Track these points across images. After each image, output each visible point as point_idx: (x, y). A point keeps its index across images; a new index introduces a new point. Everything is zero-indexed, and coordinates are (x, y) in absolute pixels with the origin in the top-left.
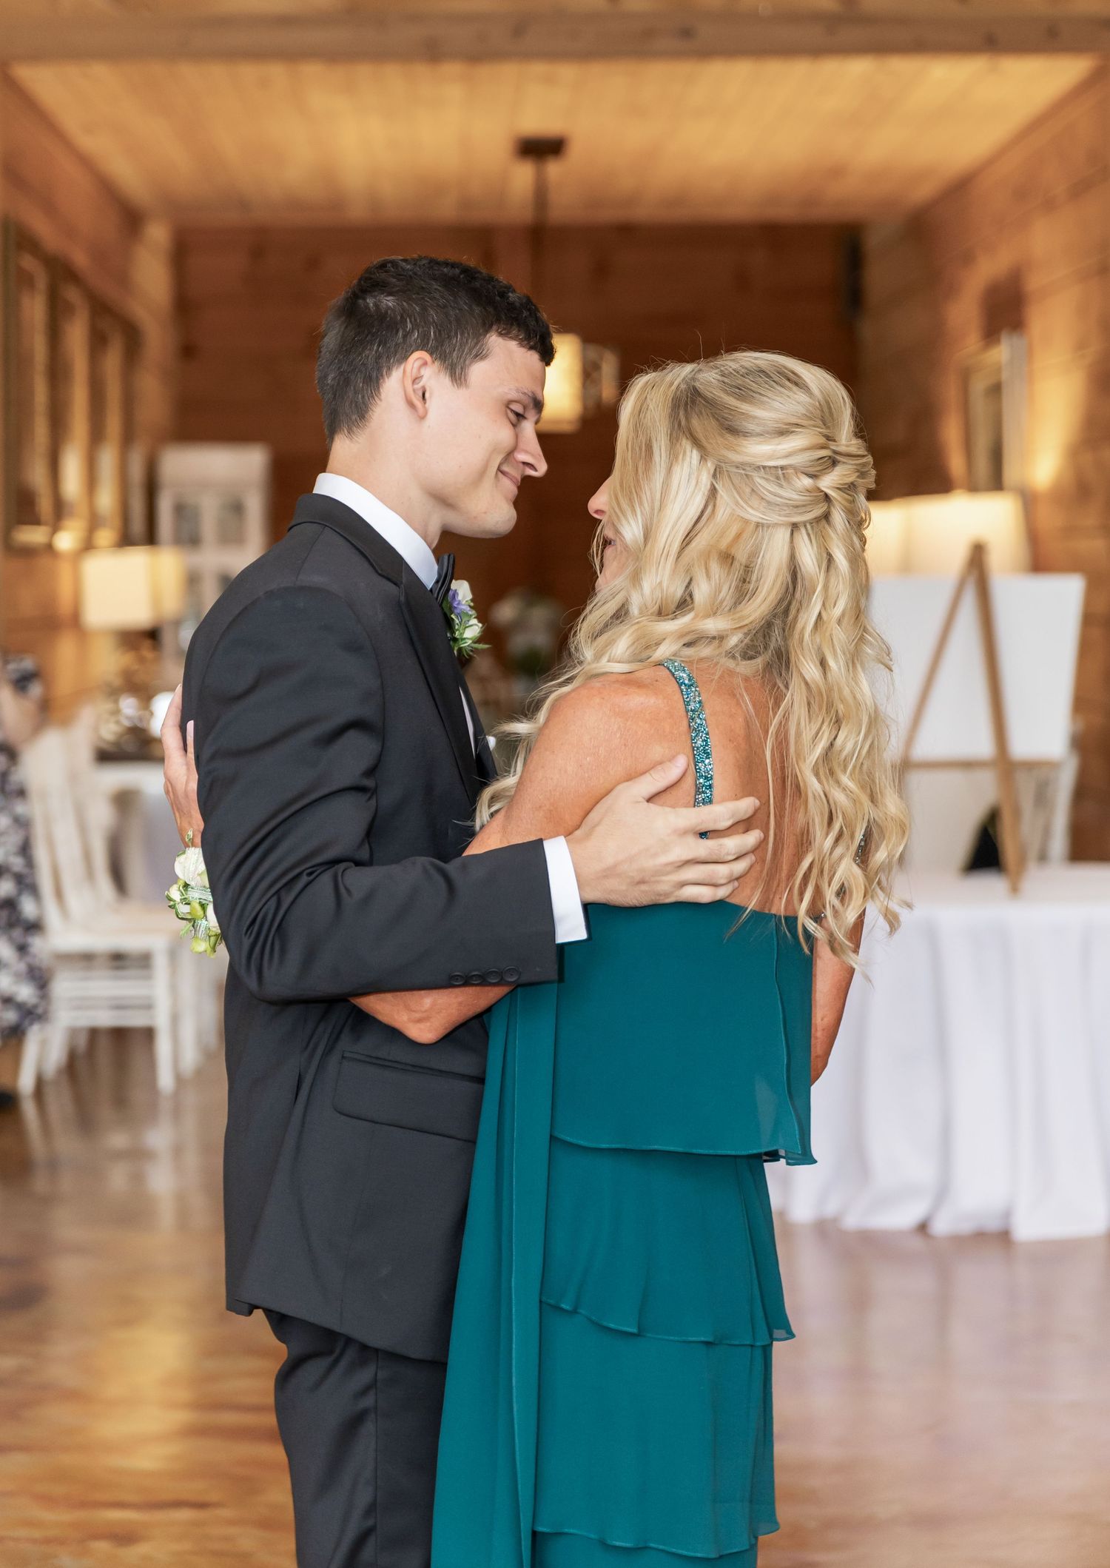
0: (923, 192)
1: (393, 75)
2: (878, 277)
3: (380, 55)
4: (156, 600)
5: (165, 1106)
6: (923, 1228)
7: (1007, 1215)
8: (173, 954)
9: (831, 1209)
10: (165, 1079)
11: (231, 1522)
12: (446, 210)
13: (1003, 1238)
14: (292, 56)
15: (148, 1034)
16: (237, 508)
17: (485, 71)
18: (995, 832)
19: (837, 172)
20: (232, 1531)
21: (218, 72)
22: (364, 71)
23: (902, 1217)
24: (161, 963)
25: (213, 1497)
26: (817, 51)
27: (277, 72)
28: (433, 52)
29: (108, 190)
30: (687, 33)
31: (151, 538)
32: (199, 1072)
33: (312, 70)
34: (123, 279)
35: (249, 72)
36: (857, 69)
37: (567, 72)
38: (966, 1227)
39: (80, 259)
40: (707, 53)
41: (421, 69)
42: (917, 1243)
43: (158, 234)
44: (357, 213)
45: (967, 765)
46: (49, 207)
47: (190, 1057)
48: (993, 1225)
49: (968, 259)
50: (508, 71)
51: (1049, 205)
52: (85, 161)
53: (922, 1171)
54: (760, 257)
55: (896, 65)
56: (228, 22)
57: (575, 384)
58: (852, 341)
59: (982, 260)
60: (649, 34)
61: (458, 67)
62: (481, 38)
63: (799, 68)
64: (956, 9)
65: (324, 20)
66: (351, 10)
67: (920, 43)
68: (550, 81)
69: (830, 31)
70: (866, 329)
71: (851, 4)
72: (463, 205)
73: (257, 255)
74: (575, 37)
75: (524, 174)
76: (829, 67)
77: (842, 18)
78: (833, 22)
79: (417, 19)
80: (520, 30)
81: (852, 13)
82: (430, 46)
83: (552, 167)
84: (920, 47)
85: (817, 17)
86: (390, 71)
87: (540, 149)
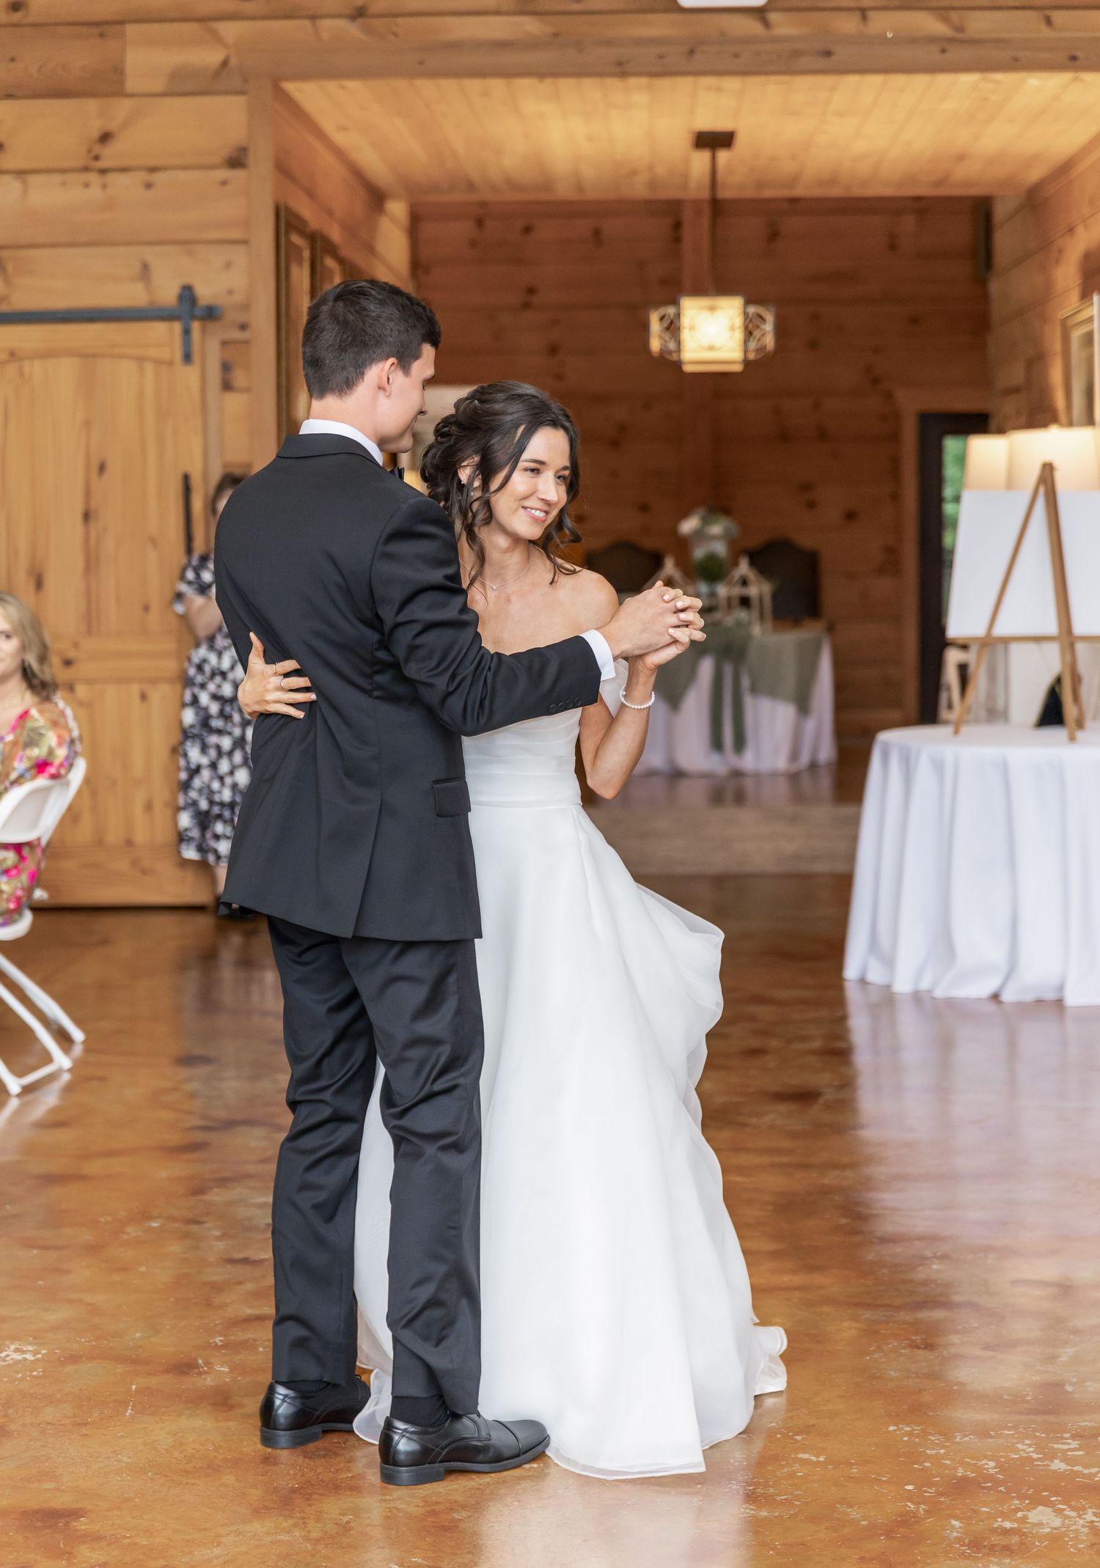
0: (1035, 175)
1: (590, 86)
2: (1005, 242)
3: (580, 73)
6: (996, 997)
7: (1061, 988)
9: (924, 985)
12: (639, 190)
13: (1059, 1003)
14: (508, 74)
17: (666, 82)
18: (1060, 692)
19: (961, 157)
21: (449, 85)
22: (566, 84)
23: (980, 989)
26: (933, 69)
27: (497, 85)
28: (622, 70)
29: (358, 175)
30: (828, 54)
33: (524, 83)
34: (370, 249)
35: (474, 85)
36: (967, 80)
37: (732, 84)
38: (1029, 997)
39: (336, 235)
40: (844, 70)
41: (613, 82)
42: (992, 1008)
43: (397, 209)
44: (564, 191)
45: (1038, 639)
46: (311, 194)
48: (1050, 996)
49: (1071, 230)
50: (685, 83)
52: (339, 153)
53: (997, 955)
54: (908, 223)
55: (998, 76)
56: (456, 46)
57: (739, 335)
58: (985, 298)
59: (1080, 231)
60: (796, 54)
61: (643, 81)
62: (661, 57)
63: (921, 80)
64: (1046, 32)
65: (531, 44)
66: (556, 35)
67: (1016, 59)
68: (719, 89)
69: (943, 51)
70: (994, 287)
71: (960, 29)
72: (653, 184)
73: (480, 222)
74: (736, 56)
75: (701, 160)
76: (943, 79)
77: (951, 40)
78: (944, 44)
79: (609, 43)
80: (692, 52)
81: (960, 36)
82: (620, 64)
83: (723, 156)
84: (1015, 65)
85: (932, 40)
86: (588, 83)
87: (713, 141)
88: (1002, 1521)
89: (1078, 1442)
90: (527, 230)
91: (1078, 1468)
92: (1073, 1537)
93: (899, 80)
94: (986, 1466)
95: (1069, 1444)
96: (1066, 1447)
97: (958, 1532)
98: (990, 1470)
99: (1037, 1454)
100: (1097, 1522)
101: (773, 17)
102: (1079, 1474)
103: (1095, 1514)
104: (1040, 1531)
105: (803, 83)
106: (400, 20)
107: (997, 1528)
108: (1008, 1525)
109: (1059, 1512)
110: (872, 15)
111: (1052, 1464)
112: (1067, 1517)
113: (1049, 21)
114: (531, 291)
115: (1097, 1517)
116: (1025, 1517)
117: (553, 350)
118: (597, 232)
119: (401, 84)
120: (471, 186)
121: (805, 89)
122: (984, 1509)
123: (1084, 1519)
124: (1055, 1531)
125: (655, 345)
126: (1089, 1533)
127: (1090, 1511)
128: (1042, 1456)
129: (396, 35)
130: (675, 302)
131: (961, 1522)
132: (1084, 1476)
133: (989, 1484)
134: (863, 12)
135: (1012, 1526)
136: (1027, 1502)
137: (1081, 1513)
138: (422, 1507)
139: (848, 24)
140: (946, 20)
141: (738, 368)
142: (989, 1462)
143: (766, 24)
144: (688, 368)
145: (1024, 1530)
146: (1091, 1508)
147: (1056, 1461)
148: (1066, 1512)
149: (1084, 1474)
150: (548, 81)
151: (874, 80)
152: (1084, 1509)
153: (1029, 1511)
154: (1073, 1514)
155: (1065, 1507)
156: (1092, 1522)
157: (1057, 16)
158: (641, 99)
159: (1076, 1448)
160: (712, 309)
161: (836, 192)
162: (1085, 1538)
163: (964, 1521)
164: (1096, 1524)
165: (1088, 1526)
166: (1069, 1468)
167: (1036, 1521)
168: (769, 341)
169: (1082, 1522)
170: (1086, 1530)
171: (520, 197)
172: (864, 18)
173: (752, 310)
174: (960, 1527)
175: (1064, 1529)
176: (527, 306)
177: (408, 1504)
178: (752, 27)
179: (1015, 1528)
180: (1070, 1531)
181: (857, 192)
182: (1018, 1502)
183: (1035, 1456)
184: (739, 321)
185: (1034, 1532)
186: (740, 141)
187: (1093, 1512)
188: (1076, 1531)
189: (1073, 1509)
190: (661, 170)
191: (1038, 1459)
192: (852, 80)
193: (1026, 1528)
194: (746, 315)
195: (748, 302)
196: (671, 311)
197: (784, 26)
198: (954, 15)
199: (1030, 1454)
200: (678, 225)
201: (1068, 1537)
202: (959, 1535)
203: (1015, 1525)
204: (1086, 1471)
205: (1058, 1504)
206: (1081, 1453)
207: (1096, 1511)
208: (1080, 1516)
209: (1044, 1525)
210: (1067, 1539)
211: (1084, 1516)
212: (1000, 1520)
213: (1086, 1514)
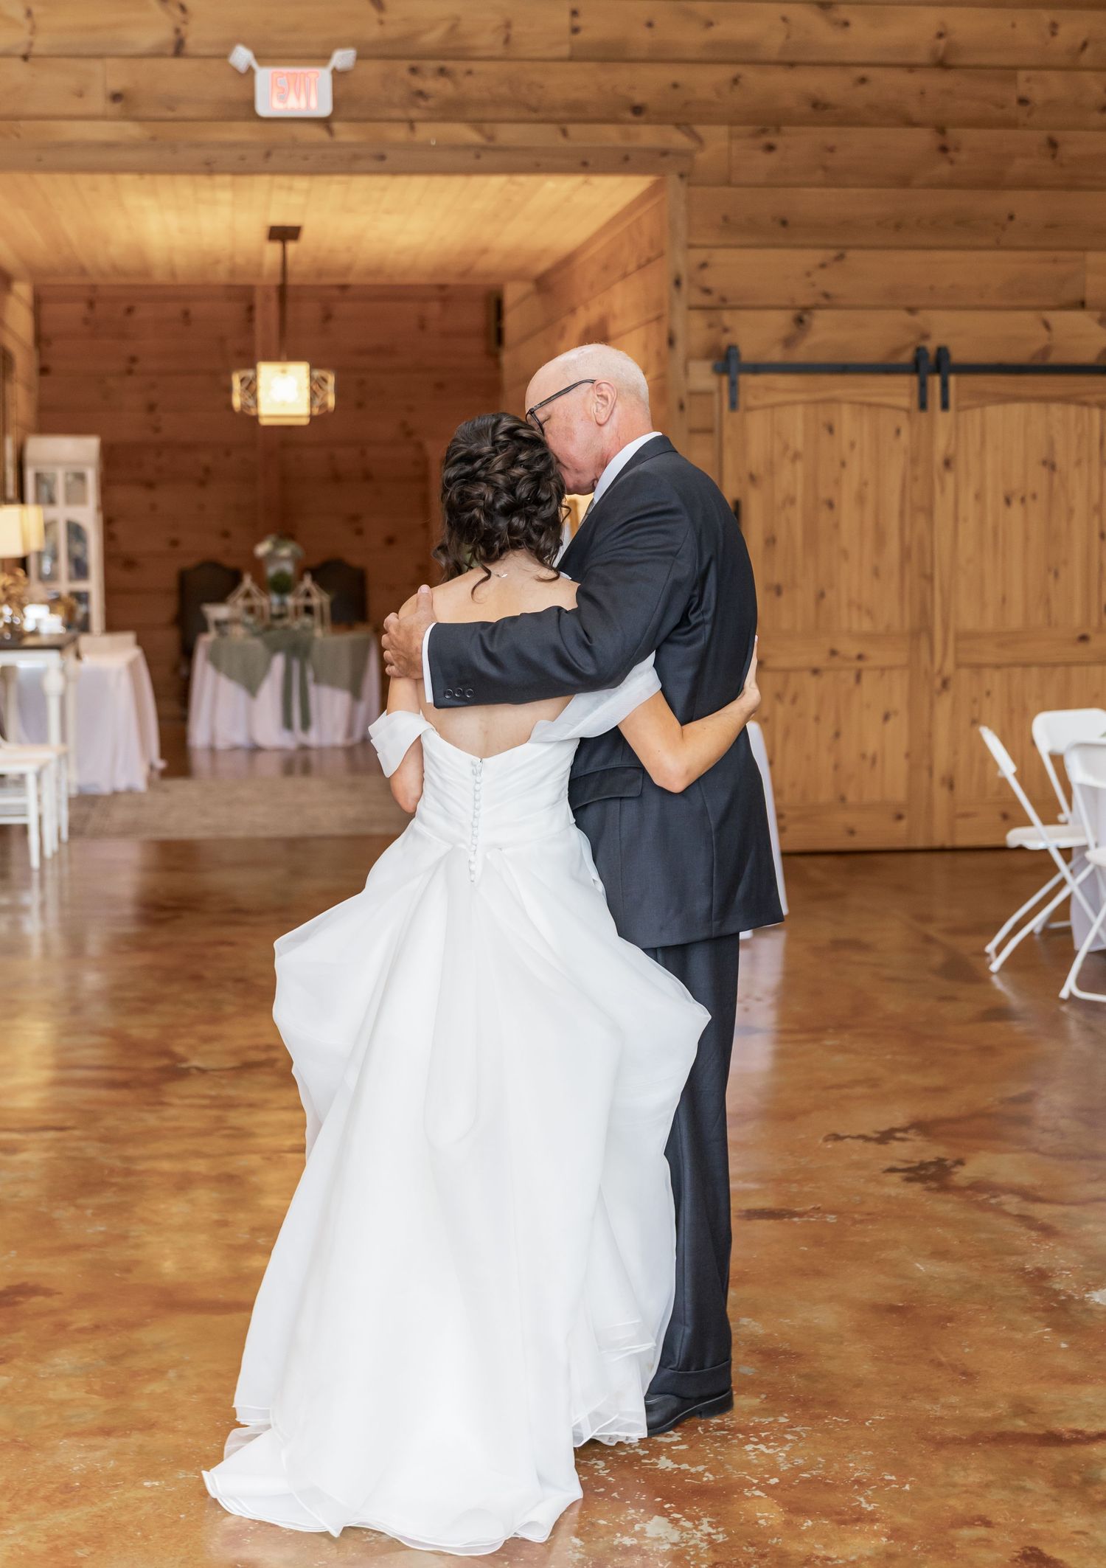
1: (183, 185)
2: (513, 323)
3: (174, 171)
4: (25, 541)
5: (36, 876)
8: (39, 777)
10: (35, 862)
11: (80, 1139)
12: (221, 276)
14: (113, 170)
15: (24, 829)
16: (81, 477)
17: (245, 180)
19: (484, 251)
20: (83, 1144)
21: (63, 179)
22: (162, 180)
24: (31, 780)
25: (69, 1124)
26: (468, 171)
27: (103, 180)
28: (210, 168)
30: (382, 157)
31: (21, 499)
32: (57, 854)
33: (127, 179)
34: (1, 323)
35: (84, 180)
36: (497, 181)
37: (301, 183)
40: (395, 172)
41: (201, 179)
43: (23, 290)
44: (159, 277)
47: (51, 846)
49: (573, 311)
50: (262, 182)
51: (625, 276)
54: (434, 308)
55: (522, 179)
56: (69, 145)
57: (306, 395)
58: (498, 366)
59: (581, 312)
60: (356, 157)
61: (227, 179)
62: (242, 158)
63: (457, 182)
64: (562, 142)
65: (135, 145)
66: (154, 138)
67: (538, 165)
68: (290, 189)
69: (478, 157)
70: (506, 358)
71: (491, 138)
72: (232, 272)
73: (91, 304)
74: (306, 158)
75: (272, 251)
76: (477, 180)
77: (484, 148)
78: (478, 151)
79: (198, 145)
80: (268, 155)
81: (492, 144)
82: (208, 164)
83: (291, 247)
84: (537, 168)
85: (468, 147)
86: (182, 180)
87: (283, 234)
88: (622, 1537)
89: (680, 1434)
90: (130, 310)
91: (685, 1466)
92: (694, 1555)
93: (439, 181)
94: (596, 1467)
95: (671, 1436)
96: (668, 1440)
97: (580, 1552)
98: (601, 1471)
99: (643, 1450)
100: (714, 1534)
101: (337, 126)
102: (685, 1473)
103: (710, 1524)
104: (661, 1548)
105: (361, 182)
106: (22, 123)
107: (617, 1546)
108: (628, 1541)
109: (675, 1522)
110: (419, 126)
111: (659, 1462)
112: (683, 1529)
113: (565, 133)
114: (133, 360)
115: (713, 1528)
116: (643, 1531)
117: (151, 408)
118: (186, 314)
119: (21, 177)
120: (83, 271)
121: (363, 186)
122: (602, 1522)
123: (701, 1530)
124: (675, 1548)
125: (237, 401)
126: (708, 1549)
127: (705, 1520)
128: (647, 1452)
129: (18, 136)
130: (253, 366)
131: (581, 1540)
132: (694, 1476)
133: (602, 1490)
134: (411, 123)
135: (633, 1542)
136: (642, 1510)
137: (697, 1523)
138: (45, 1543)
139: (398, 133)
140: (480, 131)
141: (305, 421)
142: (599, 1462)
143: (331, 132)
144: (264, 422)
145: (645, 1548)
146: (705, 1516)
147: (663, 1458)
148: (682, 1523)
149: (692, 1474)
150: (148, 178)
151: (419, 182)
152: (699, 1518)
153: (645, 1522)
154: (688, 1524)
155: (679, 1516)
156: (709, 1534)
157: (573, 129)
158: (225, 196)
159: (678, 1441)
160: (284, 372)
161: (381, 280)
162: (706, 1556)
163: (584, 1538)
164: (714, 1537)
165: (706, 1540)
166: (676, 1466)
167: (654, 1536)
168: (331, 401)
169: (699, 1535)
170: (704, 1545)
171: (123, 281)
172: (412, 128)
173: (317, 373)
174: (582, 1546)
175: (683, 1545)
176: (130, 372)
177: (30, 1539)
178: (319, 134)
179: (635, 1545)
180: (690, 1547)
181: (398, 280)
182: (633, 1511)
183: (642, 1452)
184: (306, 382)
185: (655, 1549)
186: (305, 235)
187: (708, 1522)
188: (695, 1546)
189: (689, 1518)
190: (240, 260)
191: (645, 1457)
192: (402, 180)
193: (646, 1545)
194: (311, 378)
195: (313, 367)
196: (250, 374)
197: (345, 133)
198: (487, 127)
199: (637, 1450)
200: (251, 309)
201: (689, 1555)
202: (582, 1556)
203: (635, 1542)
204: (693, 1470)
205: (672, 1513)
206: (684, 1447)
207: (710, 1520)
208: (696, 1527)
209: (662, 1541)
210: (688, 1558)
211: (700, 1527)
212: (619, 1535)
213: (702, 1524)
